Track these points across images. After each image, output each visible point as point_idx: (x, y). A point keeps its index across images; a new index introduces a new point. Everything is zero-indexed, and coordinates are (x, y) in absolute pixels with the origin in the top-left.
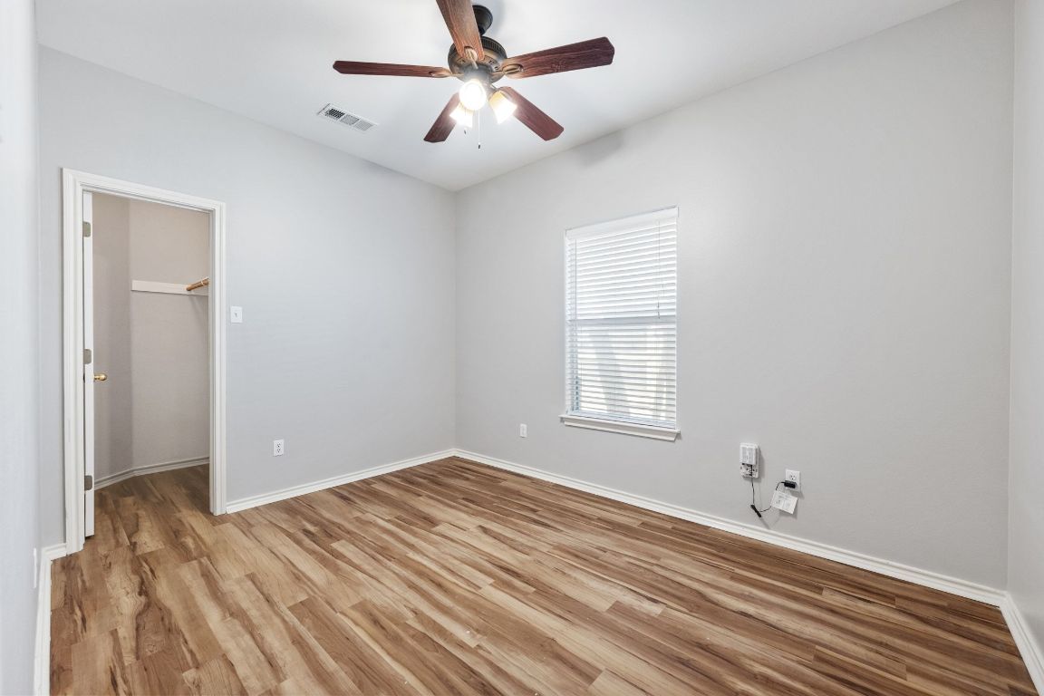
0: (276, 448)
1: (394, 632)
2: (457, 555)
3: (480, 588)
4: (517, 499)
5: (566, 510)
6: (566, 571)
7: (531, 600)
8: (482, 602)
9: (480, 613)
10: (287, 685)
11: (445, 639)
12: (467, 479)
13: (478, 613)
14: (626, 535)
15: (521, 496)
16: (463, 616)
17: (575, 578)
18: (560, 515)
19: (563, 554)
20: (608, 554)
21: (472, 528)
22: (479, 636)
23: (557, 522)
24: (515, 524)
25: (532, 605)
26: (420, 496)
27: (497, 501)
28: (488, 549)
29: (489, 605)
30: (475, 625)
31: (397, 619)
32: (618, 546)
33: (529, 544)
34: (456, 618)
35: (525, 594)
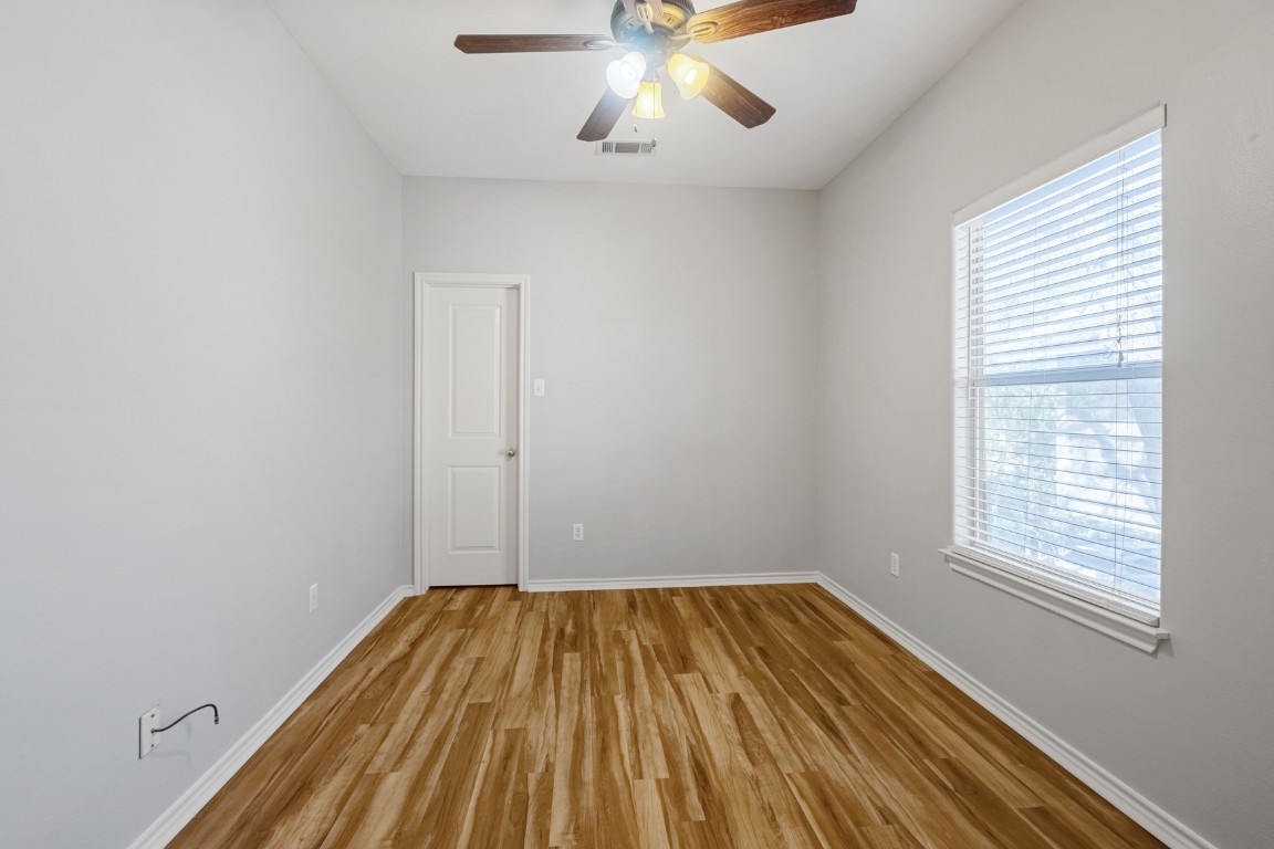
0: (575, 532)
1: (509, 779)
2: (664, 721)
3: (641, 777)
4: (835, 675)
5: (897, 721)
6: (781, 819)
7: (680, 831)
8: (623, 796)
9: (605, 809)
10: (393, 777)
11: (537, 818)
12: (795, 621)
13: (603, 807)
14: (969, 815)
15: (849, 672)
16: (583, 803)
17: (781, 837)
18: (879, 725)
19: (808, 791)
20: (889, 829)
21: (723, 694)
22: (570, 837)
23: (857, 732)
24: (788, 711)
25: (675, 838)
26: (710, 625)
27: (801, 666)
28: (709, 730)
29: (624, 806)
30: (583, 819)
31: (526, 764)
32: (928, 826)
33: (774, 749)
34: (574, 800)
35: (684, 816)
